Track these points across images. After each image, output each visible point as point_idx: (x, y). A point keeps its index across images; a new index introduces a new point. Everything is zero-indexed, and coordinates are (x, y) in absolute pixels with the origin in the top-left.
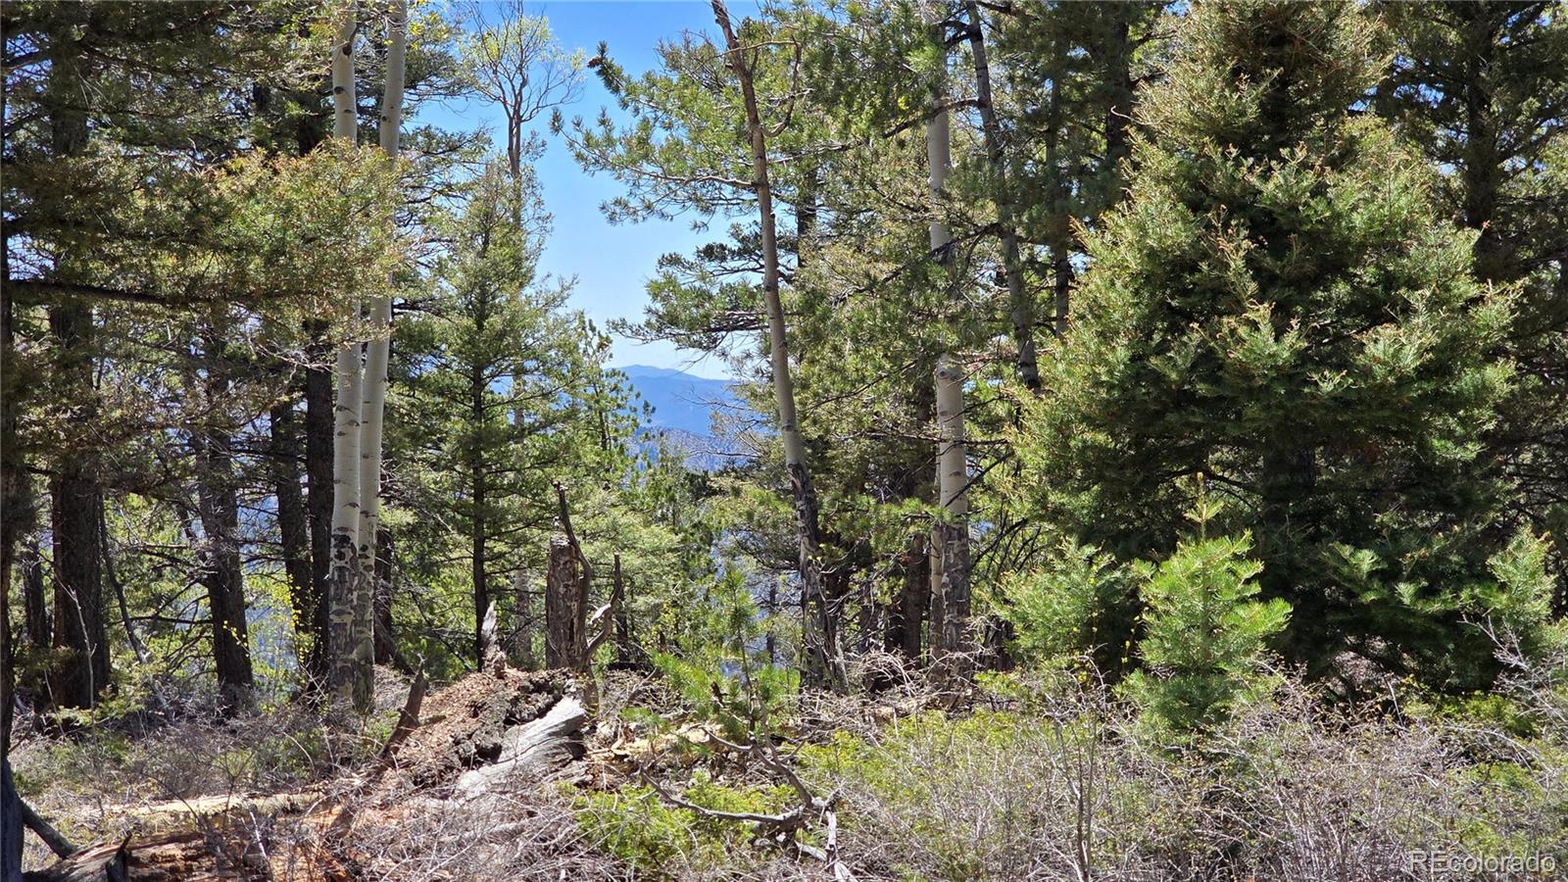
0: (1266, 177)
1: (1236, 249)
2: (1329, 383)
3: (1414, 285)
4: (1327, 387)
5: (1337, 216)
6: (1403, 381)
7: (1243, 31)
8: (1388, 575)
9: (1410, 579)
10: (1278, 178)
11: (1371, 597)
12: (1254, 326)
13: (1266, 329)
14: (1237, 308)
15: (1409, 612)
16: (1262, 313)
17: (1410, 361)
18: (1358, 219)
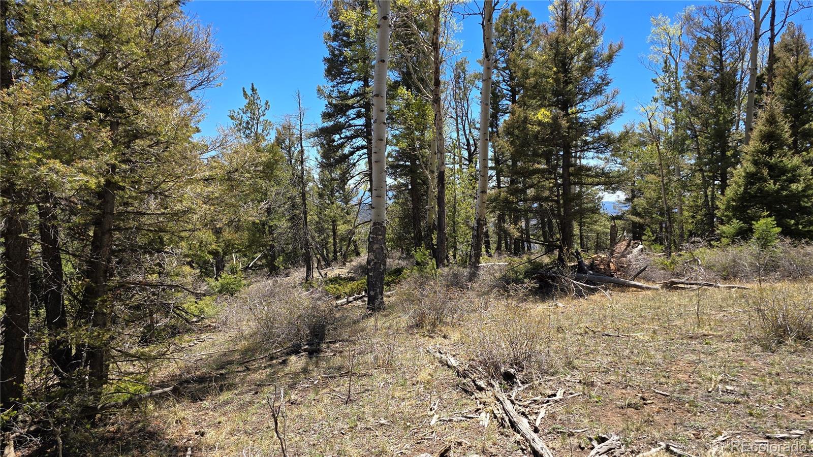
0: (771, 159)
1: (765, 172)
2: (785, 193)
3: (800, 176)
4: (784, 194)
5: (785, 165)
6: (799, 192)
7: (765, 135)
8: (797, 224)
9: (801, 225)
10: (773, 159)
11: (793, 228)
12: (770, 184)
13: (772, 184)
14: (766, 181)
15: (801, 230)
16: (771, 182)
17: (800, 189)
18: (789, 166)
